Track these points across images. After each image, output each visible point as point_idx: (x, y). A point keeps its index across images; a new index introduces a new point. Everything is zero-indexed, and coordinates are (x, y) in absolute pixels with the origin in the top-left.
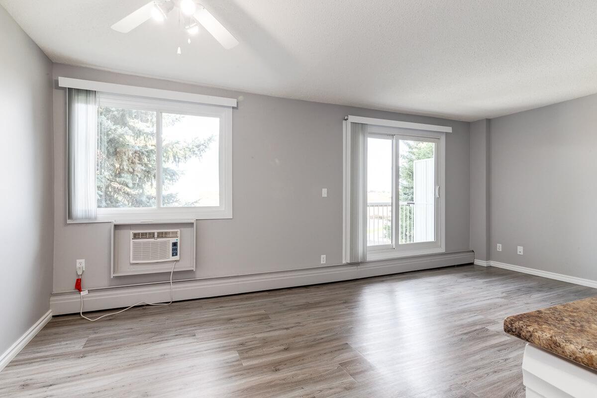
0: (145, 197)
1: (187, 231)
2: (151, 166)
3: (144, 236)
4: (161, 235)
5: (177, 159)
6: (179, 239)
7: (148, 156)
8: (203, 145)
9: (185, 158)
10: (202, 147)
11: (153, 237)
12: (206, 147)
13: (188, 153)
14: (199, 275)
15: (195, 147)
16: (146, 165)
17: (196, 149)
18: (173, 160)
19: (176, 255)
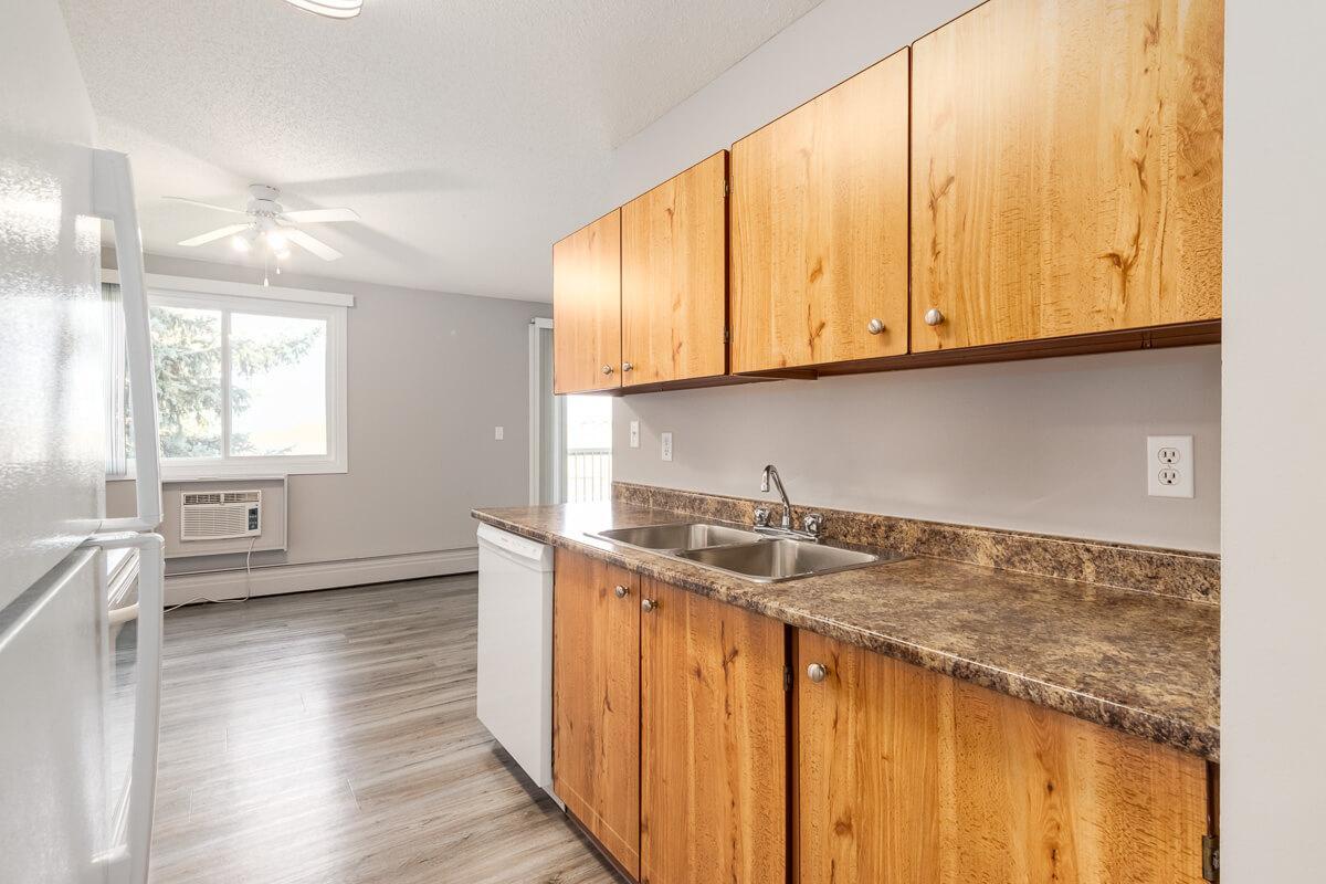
0: (184, 440)
1: (273, 492)
2: (195, 382)
3: (202, 499)
4: (229, 498)
5: (249, 368)
6: (259, 504)
7: (193, 365)
8: (301, 342)
9: (266, 366)
10: (300, 346)
11: (218, 501)
12: (308, 346)
13: (272, 357)
14: (292, 558)
15: (286, 347)
16: (187, 380)
17: (288, 350)
18: (240, 370)
19: (256, 527)
